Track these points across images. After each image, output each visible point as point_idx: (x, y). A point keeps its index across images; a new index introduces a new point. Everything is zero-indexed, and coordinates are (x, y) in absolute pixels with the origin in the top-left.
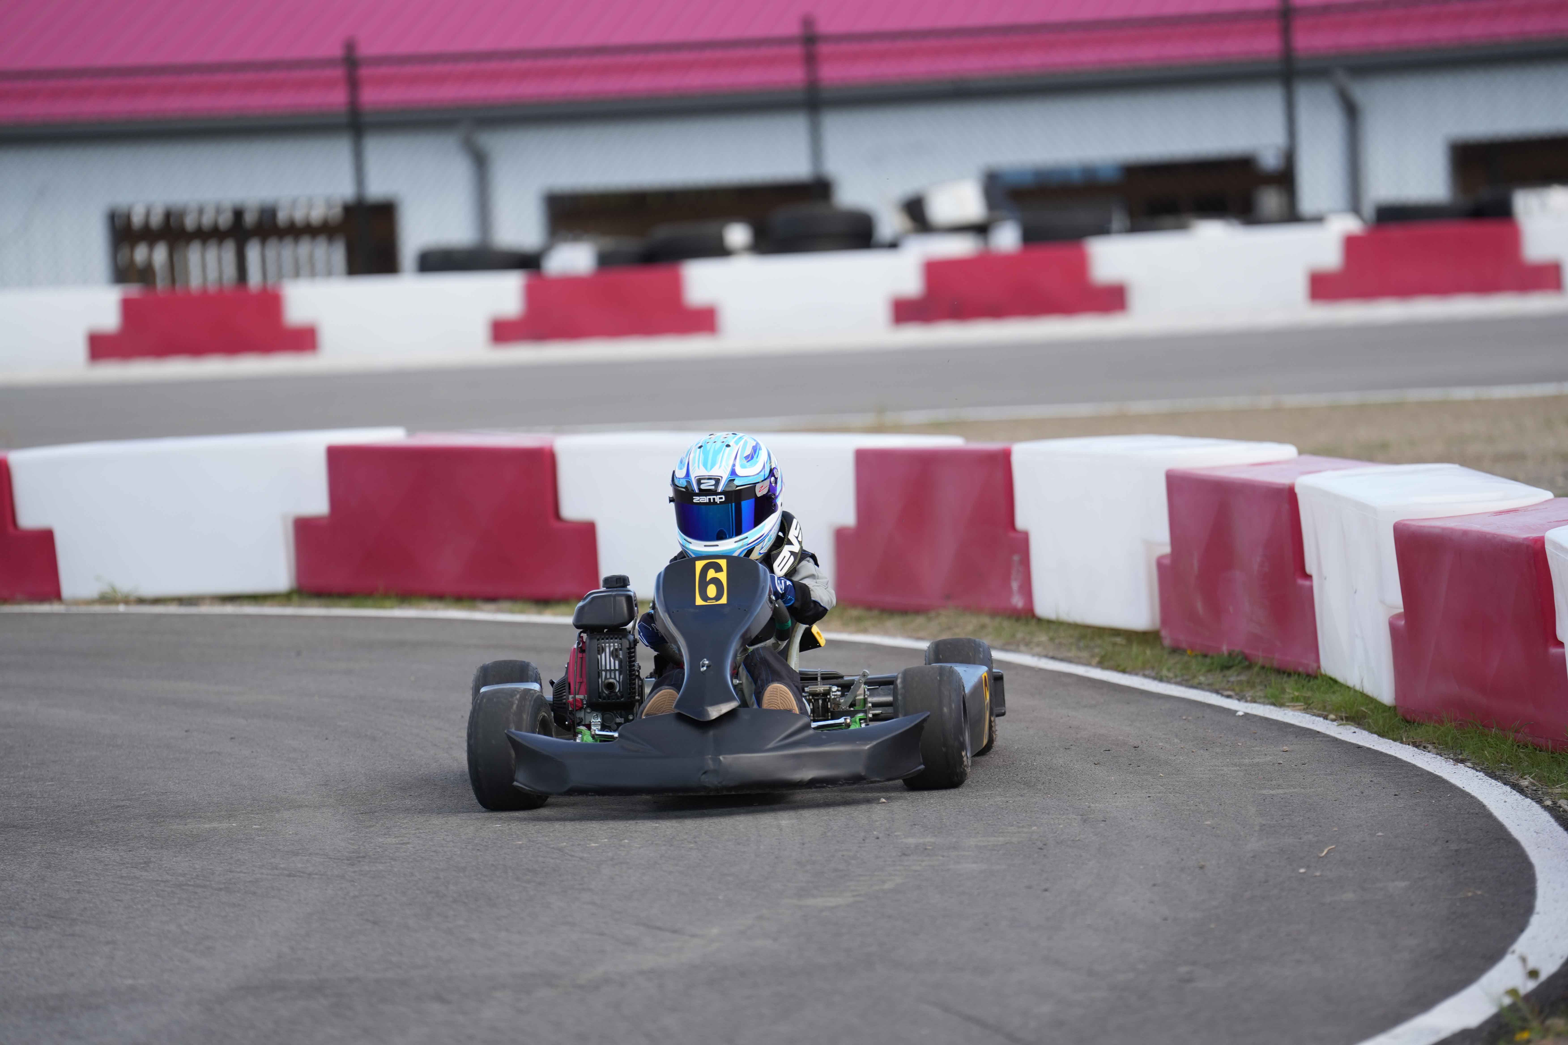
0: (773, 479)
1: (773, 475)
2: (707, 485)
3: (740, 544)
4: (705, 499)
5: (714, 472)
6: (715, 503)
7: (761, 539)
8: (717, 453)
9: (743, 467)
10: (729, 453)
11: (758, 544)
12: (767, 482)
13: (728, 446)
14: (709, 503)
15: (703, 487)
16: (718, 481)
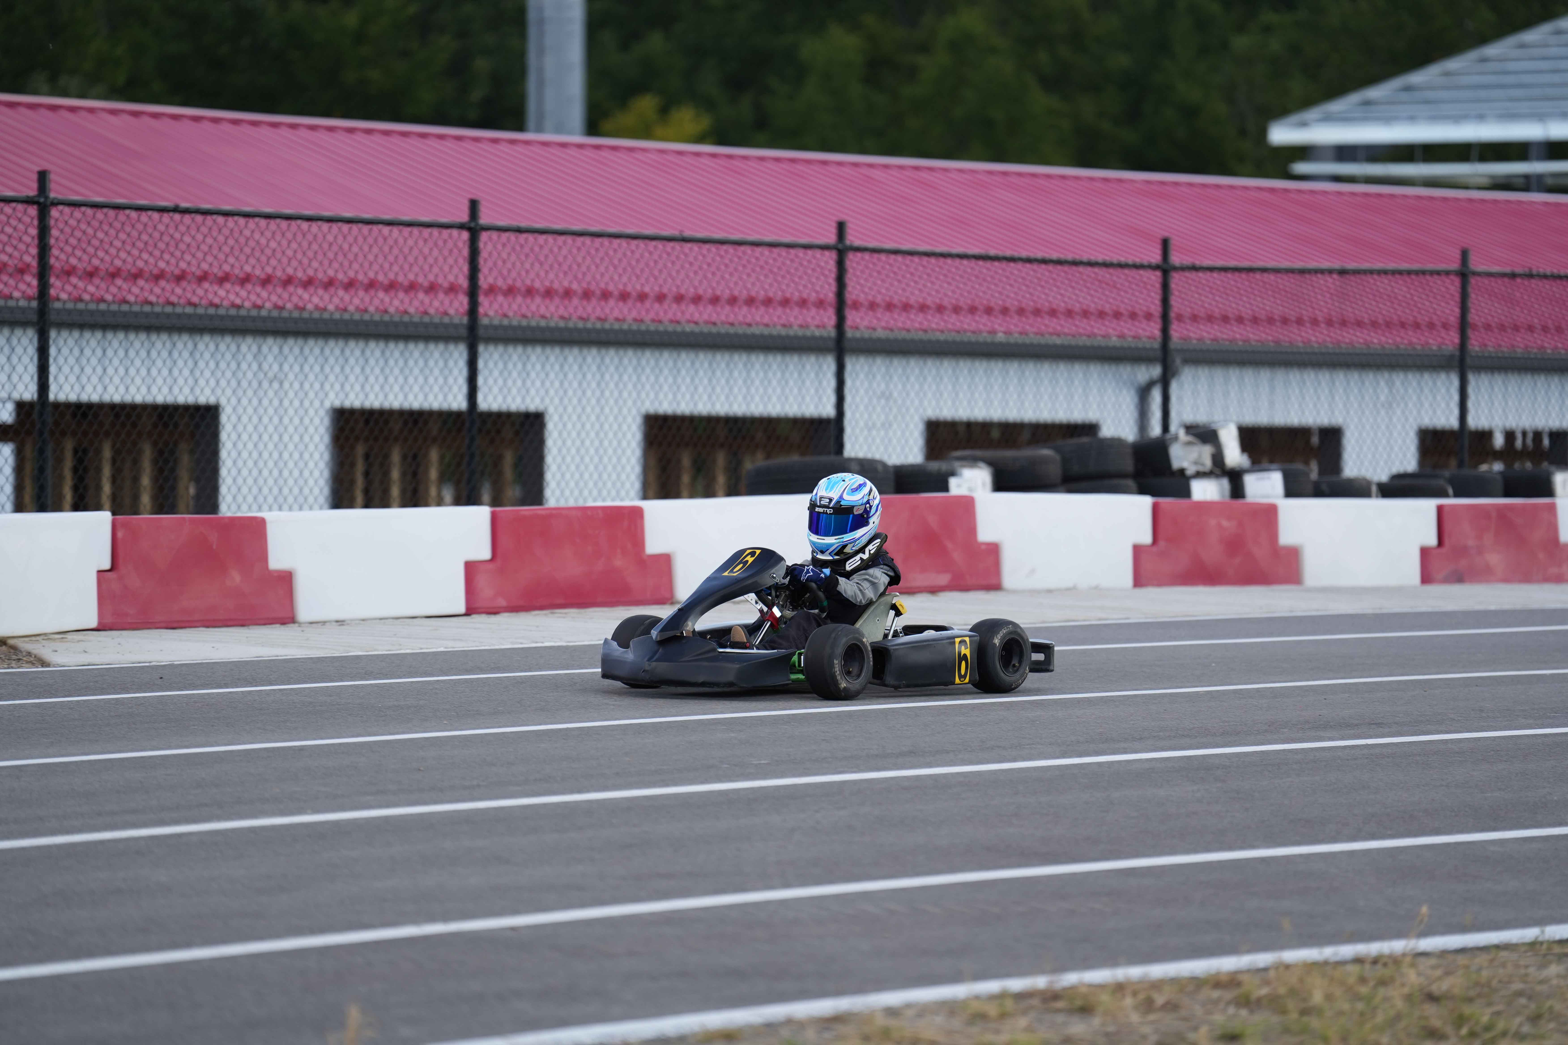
0: (868, 505)
1: (869, 503)
2: (825, 502)
3: (838, 541)
4: (821, 510)
5: (831, 495)
6: (826, 513)
7: (854, 541)
8: (836, 483)
9: (848, 494)
10: (842, 485)
11: (850, 543)
12: (863, 507)
13: (844, 481)
14: (823, 513)
15: (822, 502)
16: (831, 500)
